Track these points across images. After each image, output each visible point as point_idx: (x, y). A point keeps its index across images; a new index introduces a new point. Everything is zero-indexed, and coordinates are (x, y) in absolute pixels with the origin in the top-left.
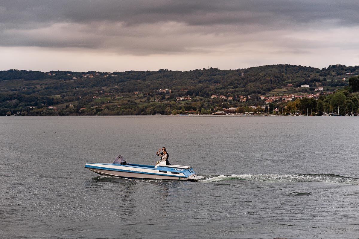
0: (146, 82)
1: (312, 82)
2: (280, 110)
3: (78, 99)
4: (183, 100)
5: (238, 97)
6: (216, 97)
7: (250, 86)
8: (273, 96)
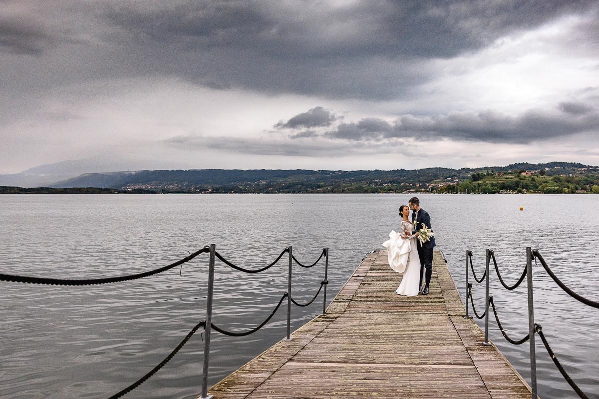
0: (368, 176)
1: (453, 177)
2: (436, 191)
3: (333, 185)
4: (387, 186)
5: (415, 184)
6: (404, 184)
7: (421, 179)
8: (433, 184)
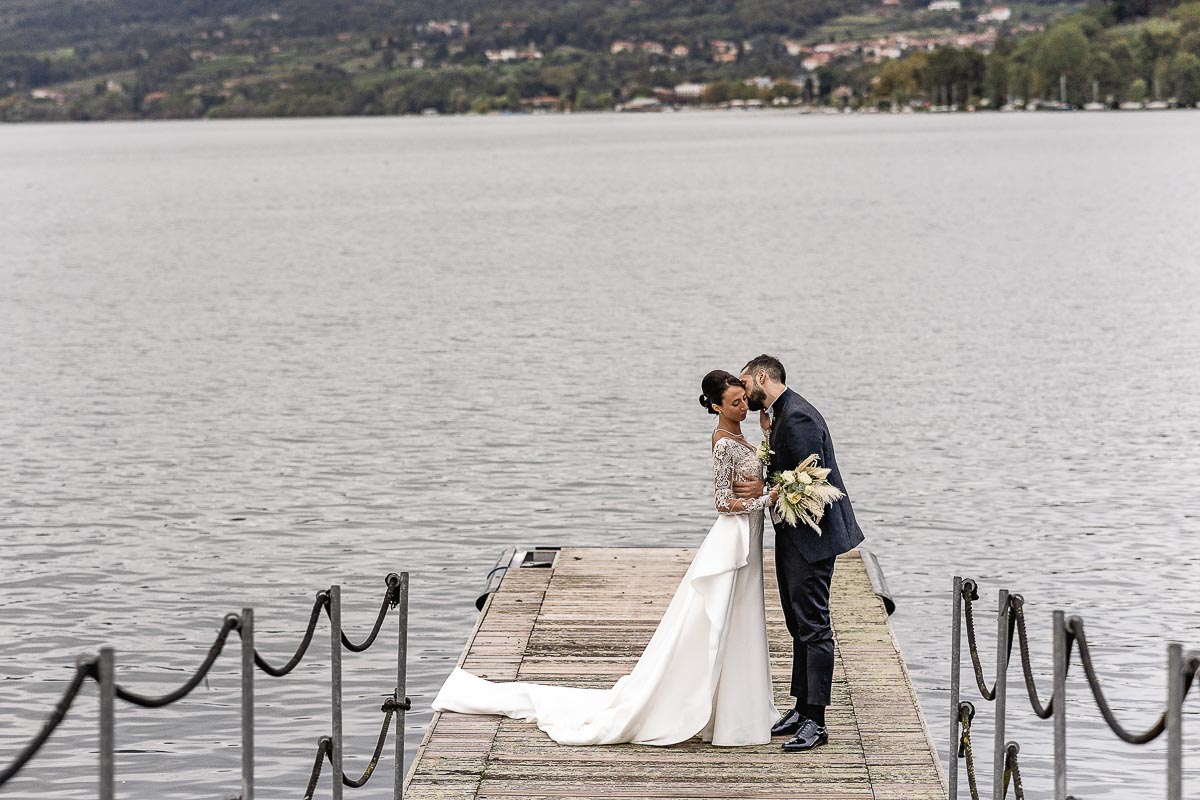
2: (855, 93)
3: (137, 62)
4: (511, 61)
5: (707, 45)
6: (630, 47)
8: (832, 40)
